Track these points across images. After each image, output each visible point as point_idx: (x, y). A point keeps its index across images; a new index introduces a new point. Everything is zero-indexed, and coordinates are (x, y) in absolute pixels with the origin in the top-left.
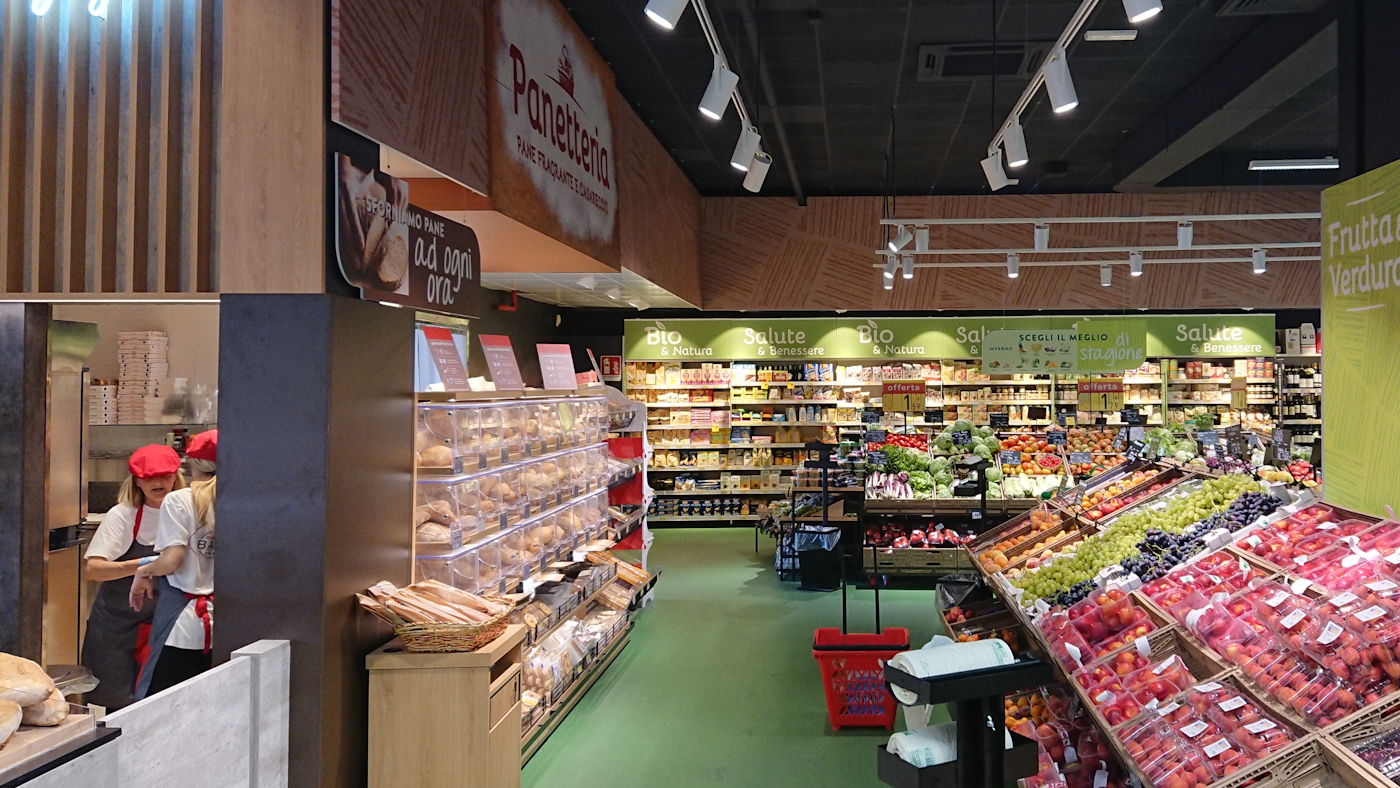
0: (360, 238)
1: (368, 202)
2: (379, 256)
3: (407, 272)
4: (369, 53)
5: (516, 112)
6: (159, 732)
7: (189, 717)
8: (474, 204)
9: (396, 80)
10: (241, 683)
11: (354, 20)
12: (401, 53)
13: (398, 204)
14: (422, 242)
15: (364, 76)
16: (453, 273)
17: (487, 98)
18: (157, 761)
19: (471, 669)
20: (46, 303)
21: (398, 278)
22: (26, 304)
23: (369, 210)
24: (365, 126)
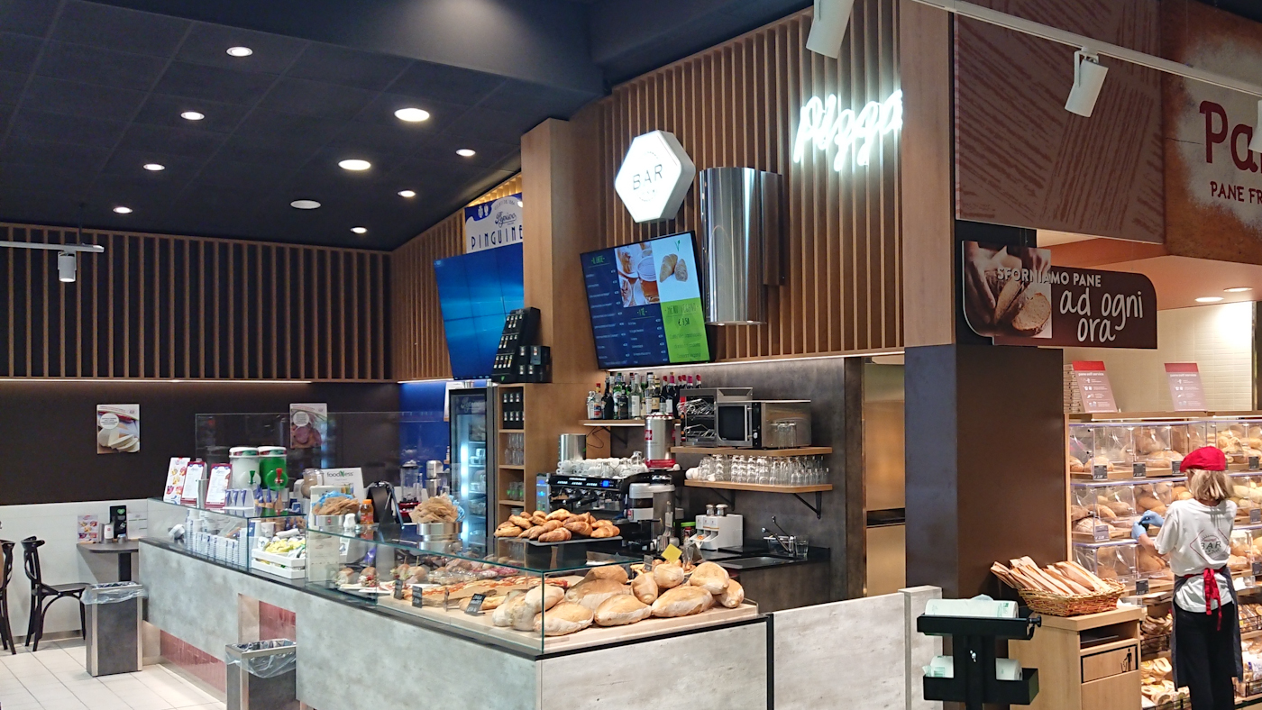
0: (990, 300)
1: (999, 272)
2: (1013, 310)
3: (1050, 320)
4: (997, 161)
5: (1209, 160)
6: (819, 629)
7: (845, 625)
8: (1146, 253)
9: (1029, 173)
10: (896, 610)
11: (976, 139)
12: (1037, 151)
13: (1038, 268)
14: (1070, 294)
15: (989, 178)
16: (1114, 314)
17: (1163, 158)
18: (819, 647)
19: (1065, 631)
20: (860, 357)
21: (1039, 325)
22: (845, 358)
23: (1000, 277)
24: (992, 216)
